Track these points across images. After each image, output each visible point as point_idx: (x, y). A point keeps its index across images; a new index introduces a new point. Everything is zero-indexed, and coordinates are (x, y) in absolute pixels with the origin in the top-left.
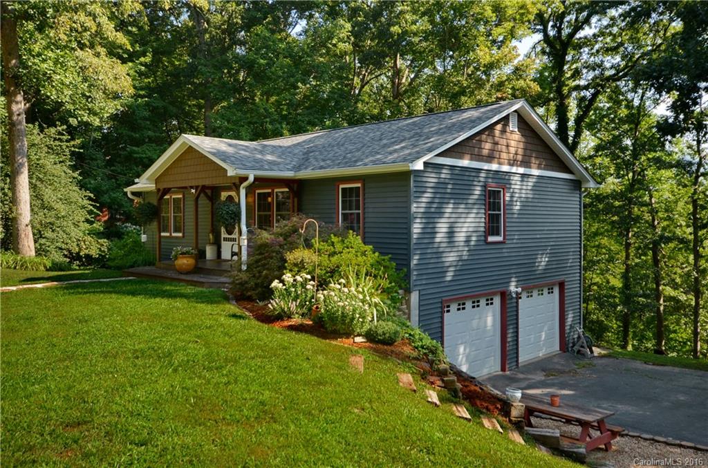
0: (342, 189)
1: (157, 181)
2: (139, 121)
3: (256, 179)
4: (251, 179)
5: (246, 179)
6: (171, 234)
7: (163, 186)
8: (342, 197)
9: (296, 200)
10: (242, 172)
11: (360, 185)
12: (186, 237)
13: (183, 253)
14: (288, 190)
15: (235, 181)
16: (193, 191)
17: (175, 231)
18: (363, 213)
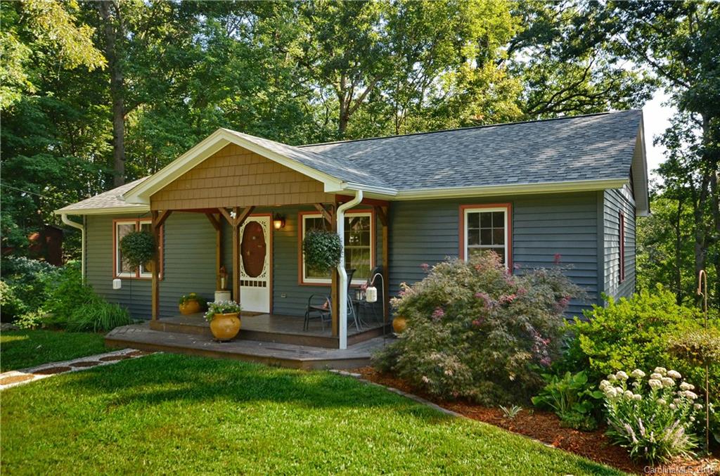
1: (154, 199)
2: (30, 123)
4: (359, 198)
6: (138, 275)
7: (162, 208)
8: (469, 226)
11: (505, 210)
12: (166, 280)
13: (227, 311)
14: (369, 215)
15: (333, 201)
16: (233, 215)
17: (145, 271)
18: (512, 248)
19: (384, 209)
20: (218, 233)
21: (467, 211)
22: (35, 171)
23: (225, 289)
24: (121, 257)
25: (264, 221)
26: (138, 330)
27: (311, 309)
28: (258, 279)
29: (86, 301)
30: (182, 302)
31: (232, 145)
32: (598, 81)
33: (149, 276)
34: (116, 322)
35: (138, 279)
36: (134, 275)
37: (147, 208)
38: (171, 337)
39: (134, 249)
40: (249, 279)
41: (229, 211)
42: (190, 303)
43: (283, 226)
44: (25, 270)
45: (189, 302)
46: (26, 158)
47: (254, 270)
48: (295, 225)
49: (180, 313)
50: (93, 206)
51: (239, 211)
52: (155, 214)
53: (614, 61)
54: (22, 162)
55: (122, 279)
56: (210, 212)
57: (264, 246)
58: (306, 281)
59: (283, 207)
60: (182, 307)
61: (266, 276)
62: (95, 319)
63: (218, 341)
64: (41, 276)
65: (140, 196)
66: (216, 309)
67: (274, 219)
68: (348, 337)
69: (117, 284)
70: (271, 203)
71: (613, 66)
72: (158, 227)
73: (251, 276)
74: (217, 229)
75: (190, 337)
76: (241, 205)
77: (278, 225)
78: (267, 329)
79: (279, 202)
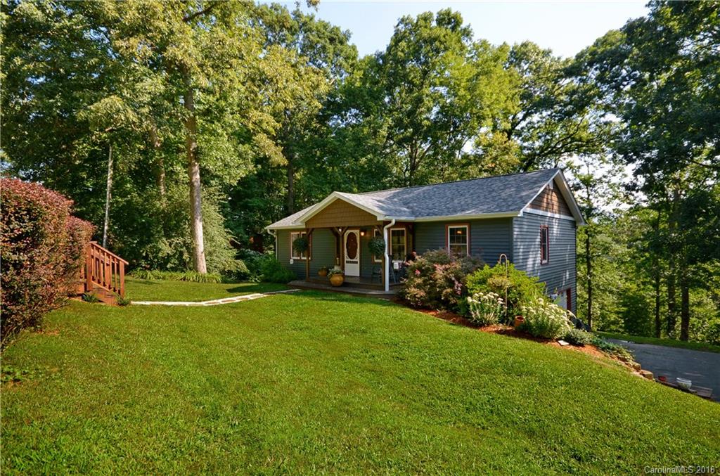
0: (451, 229)
1: (306, 223)
3: (396, 222)
4: (393, 222)
5: (389, 222)
6: (301, 258)
7: (311, 227)
8: (451, 234)
9: (411, 236)
10: (388, 218)
11: (466, 226)
12: (313, 260)
13: (337, 273)
14: (404, 229)
15: (382, 224)
16: (340, 230)
17: (304, 256)
18: (470, 245)
19: (411, 227)
21: (449, 227)
22: (253, 206)
23: (339, 265)
24: (293, 249)
25: (356, 232)
26: (301, 282)
27: (374, 274)
28: (354, 260)
29: (278, 270)
30: (319, 270)
31: (339, 199)
32: (591, 130)
33: (305, 258)
34: (292, 279)
35: (300, 260)
36: (299, 258)
37: (304, 227)
38: (314, 285)
39: (298, 246)
40: (350, 260)
41: (339, 228)
42: (323, 271)
43: (365, 234)
44: (250, 256)
46: (249, 200)
47: (352, 255)
48: (371, 234)
49: (319, 276)
50: (281, 225)
51: (343, 228)
52: (307, 230)
53: (603, 116)
54: (247, 202)
55: (294, 260)
56: (332, 229)
59: (365, 226)
60: (320, 273)
61: (357, 259)
62: (283, 277)
63: (334, 286)
64: (257, 259)
65: (301, 222)
66: (333, 272)
67: (361, 231)
68: (389, 286)
69: (292, 262)
70: (359, 225)
71: (603, 120)
72: (309, 236)
75: (322, 285)
76: (343, 225)
77: (363, 234)
78: (358, 282)
79: (363, 225)
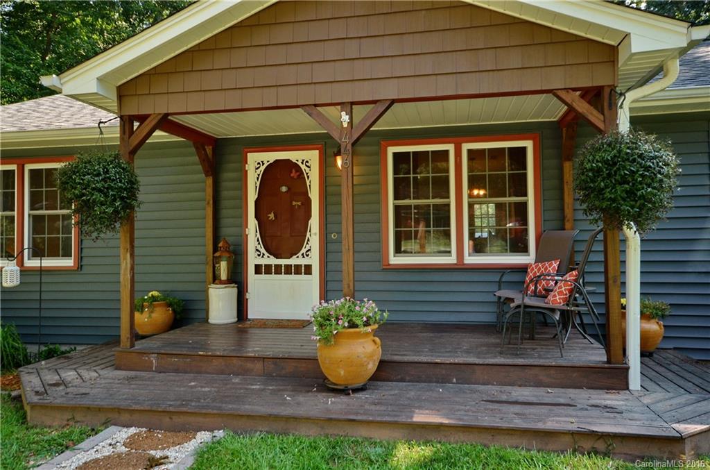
12: (85, 270)
14: (526, 144)
20: (210, 181)
23: (228, 281)
25: (306, 158)
28: (293, 261)
39: (100, 190)
40: (273, 261)
42: (157, 309)
45: (155, 306)
47: (285, 246)
48: (372, 164)
57: (308, 202)
58: (395, 260)
61: (310, 255)
69: (12, 277)
72: (133, 153)
73: (277, 257)
74: (207, 176)
